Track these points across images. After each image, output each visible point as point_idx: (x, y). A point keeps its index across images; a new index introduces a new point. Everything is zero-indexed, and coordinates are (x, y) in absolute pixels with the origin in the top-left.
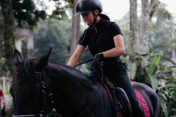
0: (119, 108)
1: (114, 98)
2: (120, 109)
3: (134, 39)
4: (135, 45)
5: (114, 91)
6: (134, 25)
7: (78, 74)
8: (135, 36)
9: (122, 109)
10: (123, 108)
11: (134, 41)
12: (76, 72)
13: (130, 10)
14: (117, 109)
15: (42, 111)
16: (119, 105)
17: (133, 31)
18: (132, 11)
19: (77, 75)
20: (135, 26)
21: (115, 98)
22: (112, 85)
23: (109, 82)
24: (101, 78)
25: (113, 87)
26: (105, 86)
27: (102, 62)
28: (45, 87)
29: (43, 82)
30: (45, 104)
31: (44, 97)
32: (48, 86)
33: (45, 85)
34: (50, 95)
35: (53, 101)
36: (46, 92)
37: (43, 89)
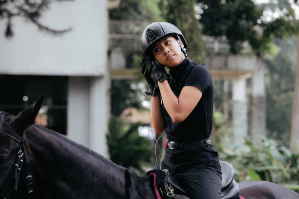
22: (172, 191)
23: (169, 183)
24: (155, 176)
25: (172, 195)
26: (157, 192)
27: (172, 142)
28: (22, 161)
29: (20, 151)
30: (16, 188)
31: (17, 176)
32: (28, 160)
33: (24, 157)
34: (29, 178)
35: (32, 191)
36: (22, 169)
37: (19, 163)
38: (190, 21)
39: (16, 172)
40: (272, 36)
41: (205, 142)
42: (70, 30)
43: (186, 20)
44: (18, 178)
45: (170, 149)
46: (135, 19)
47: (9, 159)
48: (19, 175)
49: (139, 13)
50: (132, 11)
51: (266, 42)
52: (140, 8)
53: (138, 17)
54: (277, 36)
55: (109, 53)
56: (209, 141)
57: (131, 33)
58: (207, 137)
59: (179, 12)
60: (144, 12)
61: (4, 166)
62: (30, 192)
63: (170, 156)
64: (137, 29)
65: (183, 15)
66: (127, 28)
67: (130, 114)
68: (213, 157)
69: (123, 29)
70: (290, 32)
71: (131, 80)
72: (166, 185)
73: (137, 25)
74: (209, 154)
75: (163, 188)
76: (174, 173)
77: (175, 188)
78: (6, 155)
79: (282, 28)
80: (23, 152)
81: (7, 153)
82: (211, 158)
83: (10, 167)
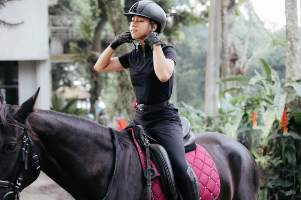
0: (152, 176)
1: (147, 160)
2: (154, 177)
3: (294, 55)
4: (294, 63)
5: (148, 150)
6: (292, 32)
7: (90, 127)
8: (295, 49)
9: (158, 177)
10: (159, 175)
11: (293, 58)
12: (87, 125)
13: (286, 8)
14: (149, 178)
15: (19, 178)
16: (152, 171)
17: (292, 42)
18: (288, 10)
19: (88, 128)
20: (294, 34)
21: (149, 160)
22: (147, 141)
23: (144, 136)
24: (132, 130)
25: (148, 144)
26: (136, 143)
27: (141, 105)
28: (27, 144)
29: (25, 136)
30: (26, 168)
31: (25, 158)
32: (32, 143)
33: (28, 142)
34: (35, 157)
35: (39, 167)
36: (29, 151)
37: (25, 147)
38: (118, 13)
39: (24, 155)
40: (180, 25)
41: (168, 103)
42: (23, 23)
43: (115, 13)
44: (27, 160)
45: (140, 110)
46: (67, 13)
47: (16, 145)
48: (27, 157)
49: (71, 10)
50: (64, 8)
51: (176, 30)
52: (71, 5)
53: (70, 12)
54: (184, 24)
55: (50, 42)
56: (170, 101)
57: (65, 25)
58: (169, 98)
59: (109, 7)
60: (75, 8)
61: (13, 151)
62: (38, 168)
63: (140, 116)
64: (69, 22)
65: (113, 9)
66: (61, 22)
67: (63, 92)
68: (175, 113)
69: (58, 23)
70: (194, 22)
71: (65, 64)
72: (142, 138)
73: (69, 19)
74: (172, 111)
75: (140, 139)
76: (147, 128)
77: (149, 139)
78: (14, 142)
79: (188, 18)
80: (27, 137)
81: (14, 141)
82: (174, 115)
83: (18, 152)
